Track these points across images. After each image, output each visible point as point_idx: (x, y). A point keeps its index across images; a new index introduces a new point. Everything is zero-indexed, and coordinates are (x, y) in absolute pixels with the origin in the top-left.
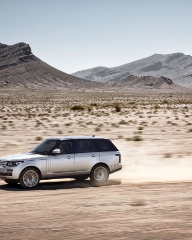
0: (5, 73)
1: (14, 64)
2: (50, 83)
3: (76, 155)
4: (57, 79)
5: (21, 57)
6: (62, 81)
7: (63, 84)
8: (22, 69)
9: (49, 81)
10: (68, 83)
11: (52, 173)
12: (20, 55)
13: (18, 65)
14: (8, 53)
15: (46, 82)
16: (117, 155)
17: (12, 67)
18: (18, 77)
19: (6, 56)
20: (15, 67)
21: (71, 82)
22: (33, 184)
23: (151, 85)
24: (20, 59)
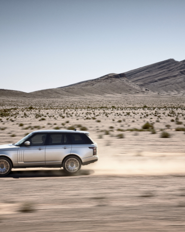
0: (166, 83)
1: (175, 76)
3: (48, 147)
5: (182, 70)
8: (181, 80)
11: (23, 162)
12: (181, 69)
13: (178, 77)
14: (173, 67)
16: (90, 148)
17: (172, 79)
18: (176, 86)
19: (172, 70)
20: (175, 78)
22: (4, 172)
24: (181, 72)
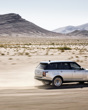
2: (34, 34)
4: (38, 31)
6: (40, 33)
7: (41, 34)
9: (34, 32)
10: (43, 34)
15: (32, 33)
21: (45, 33)
23: (86, 35)
